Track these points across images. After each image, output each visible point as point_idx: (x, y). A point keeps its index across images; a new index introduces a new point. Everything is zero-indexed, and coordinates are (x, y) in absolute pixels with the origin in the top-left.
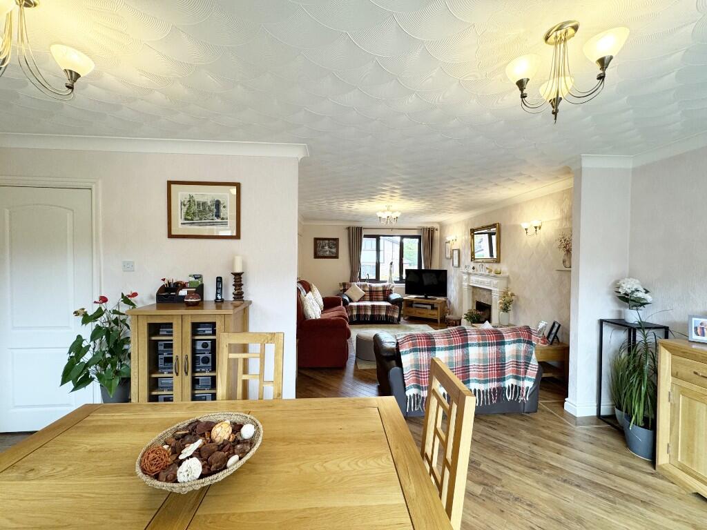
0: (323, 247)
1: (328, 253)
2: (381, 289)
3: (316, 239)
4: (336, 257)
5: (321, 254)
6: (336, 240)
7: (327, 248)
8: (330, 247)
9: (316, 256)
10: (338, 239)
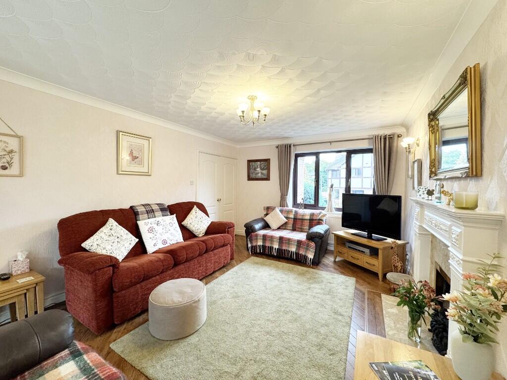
0: (255, 169)
1: (260, 175)
2: (308, 217)
3: (249, 161)
4: (268, 179)
5: (253, 176)
6: (267, 161)
7: (258, 169)
8: (261, 169)
9: (250, 179)
10: (269, 159)
